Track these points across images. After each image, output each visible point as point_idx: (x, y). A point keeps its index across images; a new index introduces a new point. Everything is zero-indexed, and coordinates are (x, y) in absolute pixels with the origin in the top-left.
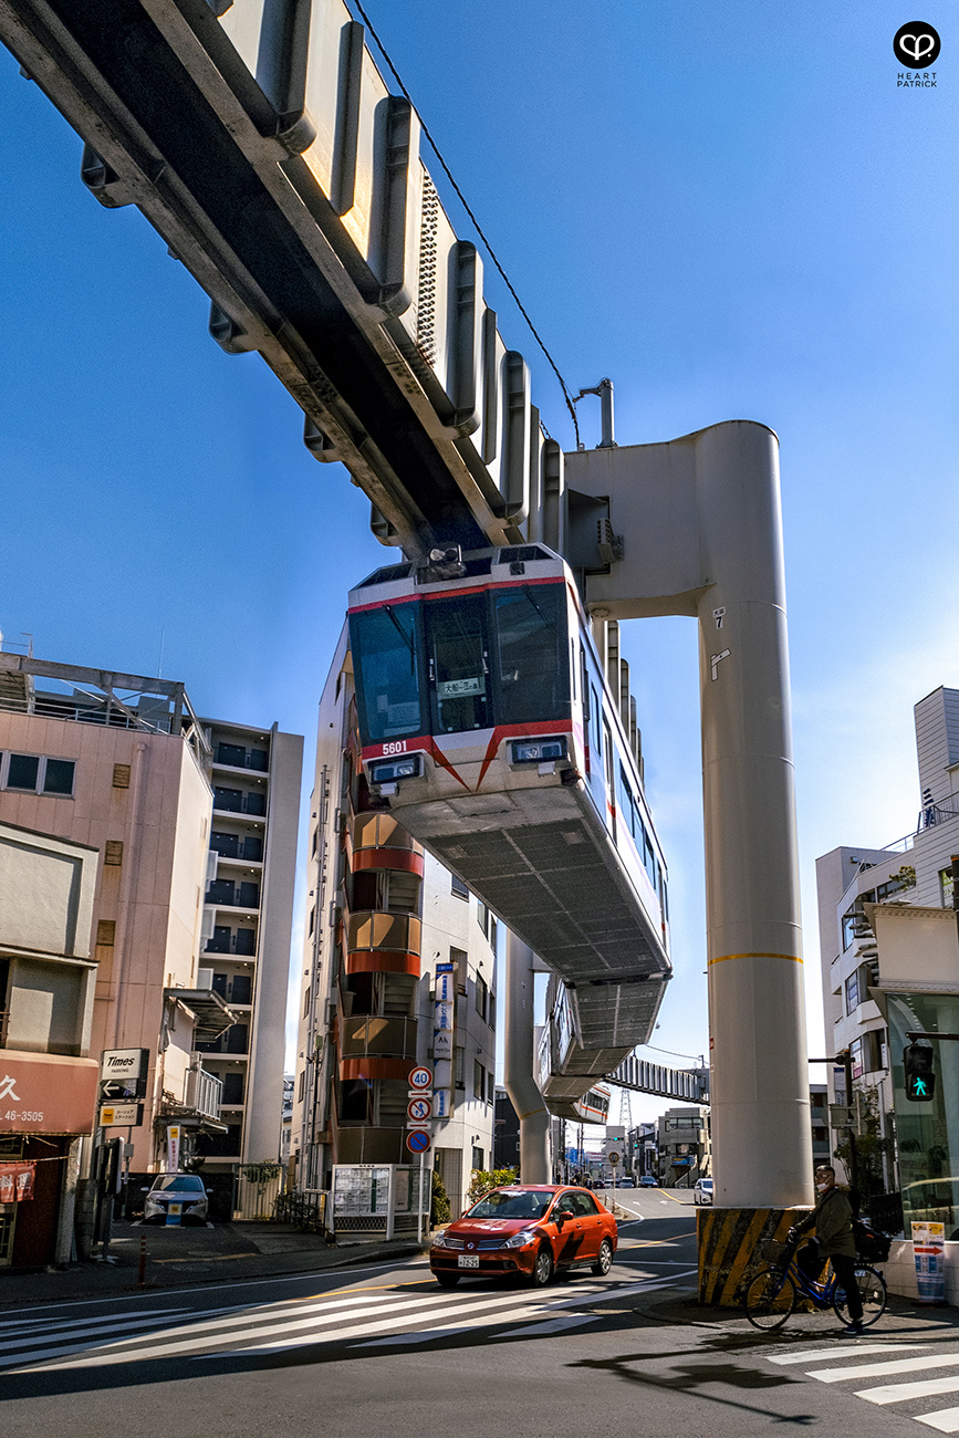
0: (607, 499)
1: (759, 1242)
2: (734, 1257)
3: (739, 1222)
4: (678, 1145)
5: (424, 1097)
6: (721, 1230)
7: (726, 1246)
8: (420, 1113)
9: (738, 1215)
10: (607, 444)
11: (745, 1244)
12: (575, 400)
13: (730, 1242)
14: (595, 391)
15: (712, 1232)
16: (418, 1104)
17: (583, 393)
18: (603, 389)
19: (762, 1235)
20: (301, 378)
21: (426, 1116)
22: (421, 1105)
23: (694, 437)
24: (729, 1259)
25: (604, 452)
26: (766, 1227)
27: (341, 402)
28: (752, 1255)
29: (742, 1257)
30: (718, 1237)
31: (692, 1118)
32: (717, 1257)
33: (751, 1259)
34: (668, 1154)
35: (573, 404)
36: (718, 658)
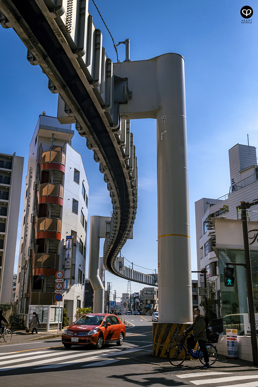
0: (127, 79)
1: (174, 335)
2: (165, 340)
3: (167, 327)
4: (147, 300)
5: (61, 282)
6: (161, 330)
7: (163, 336)
8: (59, 287)
9: (167, 325)
10: (127, 60)
11: (169, 336)
12: (117, 46)
13: (164, 335)
14: (124, 43)
15: (158, 331)
16: (59, 284)
17: (120, 43)
18: (126, 42)
19: (175, 333)
20: (26, 37)
21: (61, 288)
22: (60, 285)
23: (156, 58)
24: (163, 341)
25: (126, 63)
26: (176, 330)
27: (40, 45)
28: (171, 339)
29: (168, 340)
30: (160, 333)
31: (152, 291)
32: (159, 340)
33: (171, 341)
34: (143, 303)
35: (116, 47)
36: (163, 133)
